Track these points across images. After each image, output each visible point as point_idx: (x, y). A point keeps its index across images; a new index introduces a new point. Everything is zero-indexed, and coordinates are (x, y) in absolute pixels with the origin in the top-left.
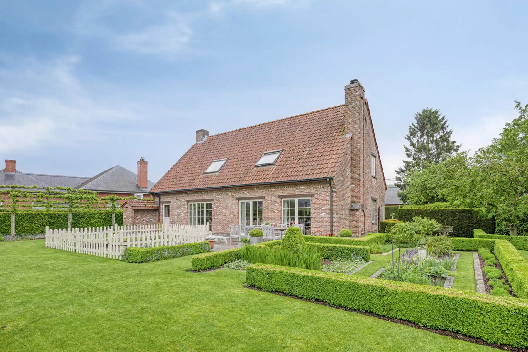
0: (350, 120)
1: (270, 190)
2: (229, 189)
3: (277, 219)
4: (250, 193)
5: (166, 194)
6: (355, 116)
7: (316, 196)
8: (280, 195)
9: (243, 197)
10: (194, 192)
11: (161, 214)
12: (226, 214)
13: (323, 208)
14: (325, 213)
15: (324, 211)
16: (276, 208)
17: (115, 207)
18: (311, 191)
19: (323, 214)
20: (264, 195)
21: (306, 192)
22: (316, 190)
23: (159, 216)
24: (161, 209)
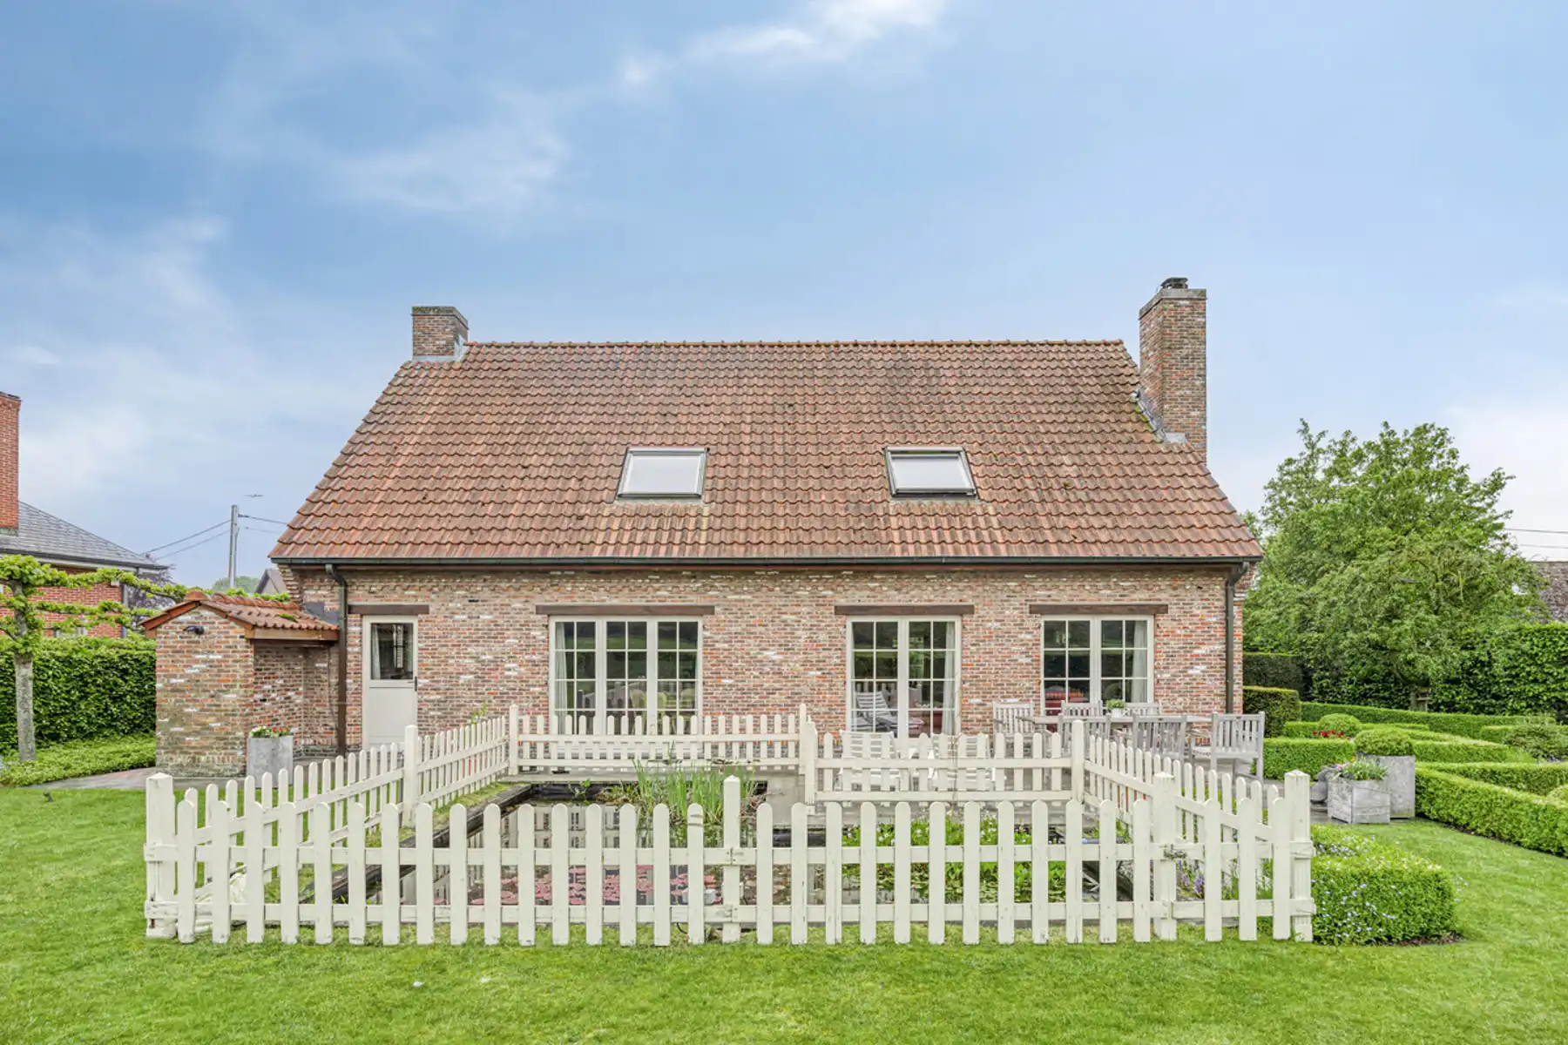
0: (1178, 393)
1: (999, 585)
2: (802, 572)
3: (1027, 685)
4: (904, 590)
5: (398, 572)
6: (1193, 385)
7: (1173, 610)
8: (1039, 603)
9: (872, 603)
10: (592, 572)
11: (351, 665)
12: (785, 668)
13: (1196, 651)
14: (1204, 667)
15: (1200, 659)
16: (1024, 648)
17: (33, 626)
18: (1158, 597)
19: (1197, 670)
20: (970, 602)
21: (1140, 597)
22: (1174, 593)
23: (343, 675)
24: (352, 640)
